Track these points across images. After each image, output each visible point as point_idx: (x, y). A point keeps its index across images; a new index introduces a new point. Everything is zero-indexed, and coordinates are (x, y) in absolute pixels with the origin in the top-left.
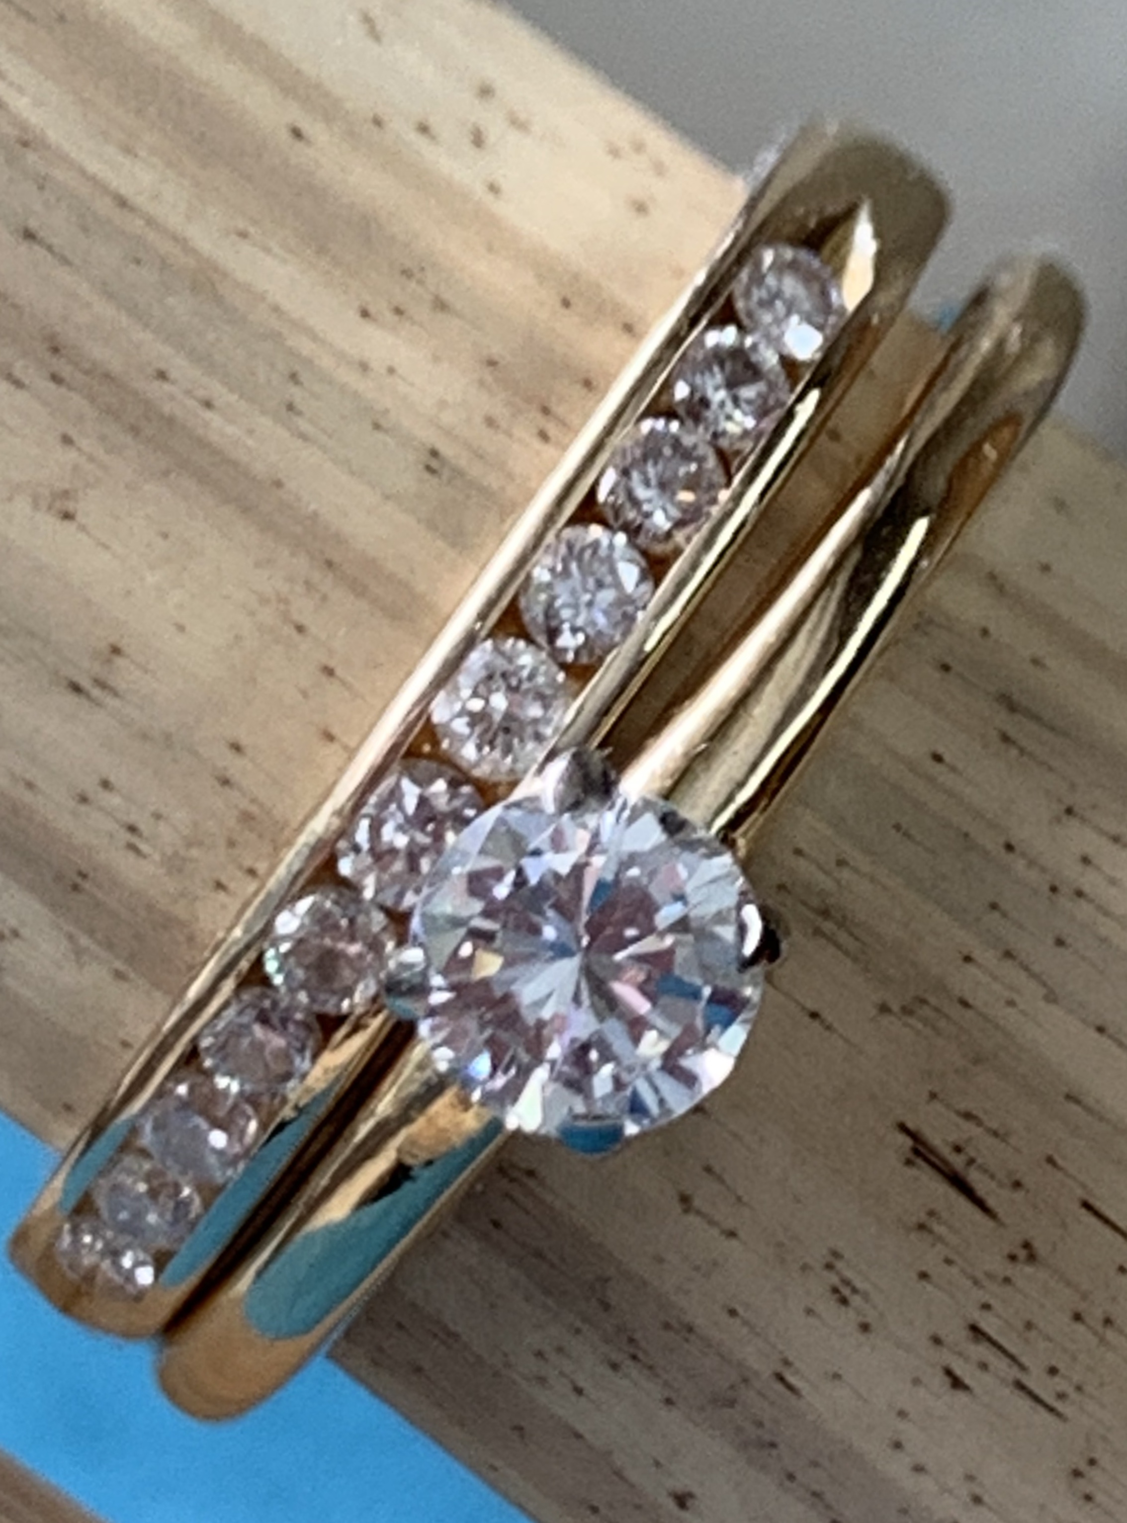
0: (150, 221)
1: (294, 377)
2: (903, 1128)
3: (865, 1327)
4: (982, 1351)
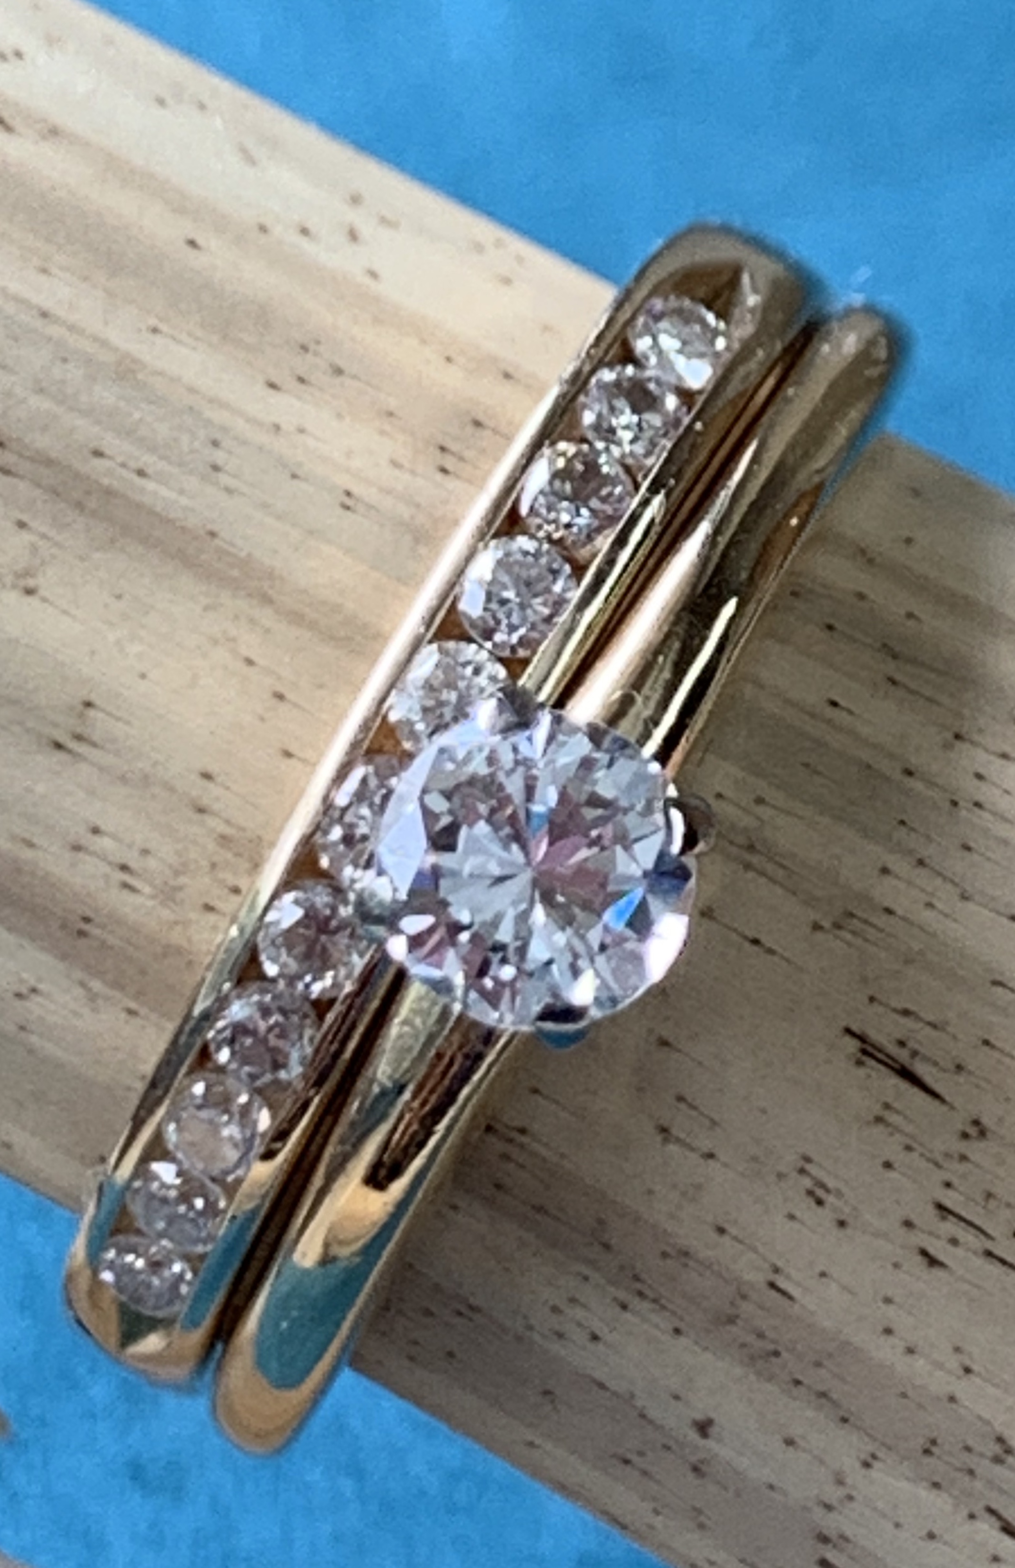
0: (72, 328)
1: (215, 444)
2: (848, 1031)
3: (842, 1224)
4: (950, 1227)
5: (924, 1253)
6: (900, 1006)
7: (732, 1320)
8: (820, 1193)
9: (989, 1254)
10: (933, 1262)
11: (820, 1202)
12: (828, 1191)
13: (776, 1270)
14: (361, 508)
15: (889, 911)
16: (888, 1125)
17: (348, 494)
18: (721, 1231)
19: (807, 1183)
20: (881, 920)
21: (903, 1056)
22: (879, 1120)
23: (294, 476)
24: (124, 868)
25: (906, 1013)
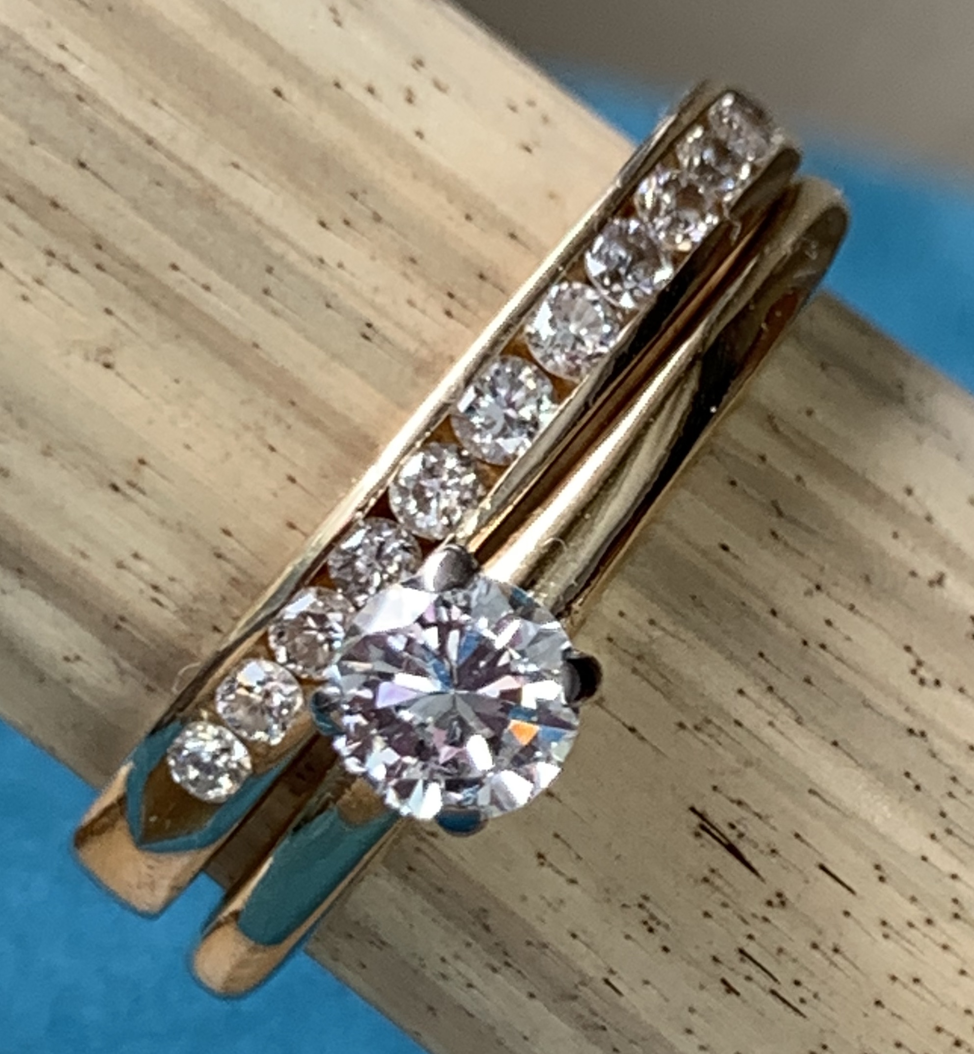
0: (171, 156)
1: (270, 270)
2: (693, 809)
3: (666, 949)
4: (749, 968)
5: (724, 982)
6: (734, 797)
7: (575, 998)
8: (652, 924)
9: (774, 993)
10: (730, 990)
11: (651, 930)
12: (659, 923)
13: (612, 972)
14: (376, 339)
15: (738, 723)
16: (712, 884)
17: (369, 325)
18: (574, 936)
19: (644, 915)
20: (732, 729)
21: (732, 835)
22: (706, 880)
23: (328, 306)
24: (155, 588)
25: (740, 803)
